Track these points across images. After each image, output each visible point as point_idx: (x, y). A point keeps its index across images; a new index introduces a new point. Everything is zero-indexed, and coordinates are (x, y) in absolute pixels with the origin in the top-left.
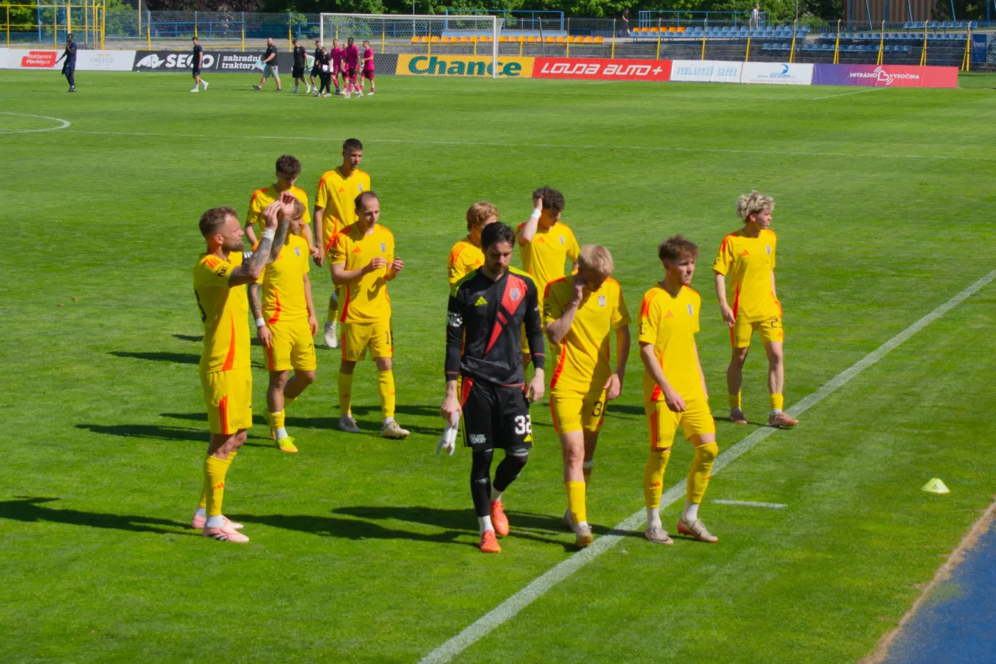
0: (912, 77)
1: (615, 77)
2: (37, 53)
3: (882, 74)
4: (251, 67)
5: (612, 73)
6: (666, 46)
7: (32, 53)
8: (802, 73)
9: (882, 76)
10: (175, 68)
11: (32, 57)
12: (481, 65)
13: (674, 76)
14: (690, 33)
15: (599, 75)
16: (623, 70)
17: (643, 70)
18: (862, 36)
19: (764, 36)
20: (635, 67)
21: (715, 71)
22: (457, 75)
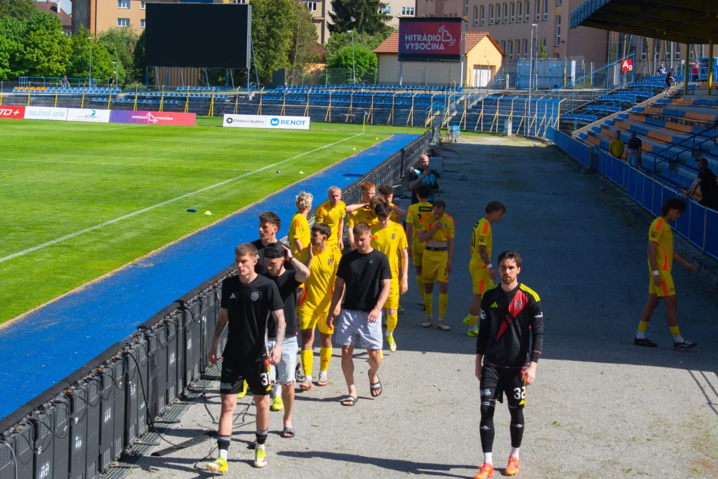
0: (169, 119)
3: (151, 117)
6: (34, 98)
8: (103, 115)
9: (151, 118)
13: (27, 116)
14: (49, 91)
17: (8, 112)
18: (152, 94)
19: (93, 93)
20: (2, 110)
21: (52, 114)
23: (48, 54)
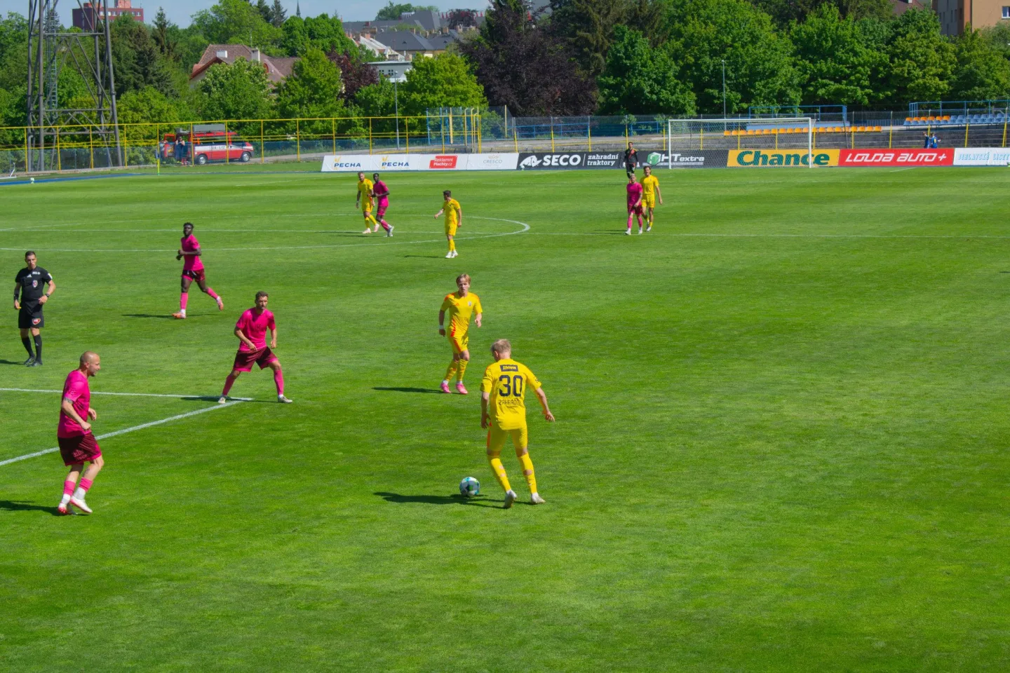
1: (907, 164)
2: (441, 157)
4: (610, 163)
5: (904, 160)
7: (437, 157)
10: (550, 167)
11: (438, 160)
12: (796, 157)
13: (956, 162)
14: (954, 121)
15: (894, 163)
16: (913, 158)
20: (923, 155)
22: (776, 165)
23: (922, 66)
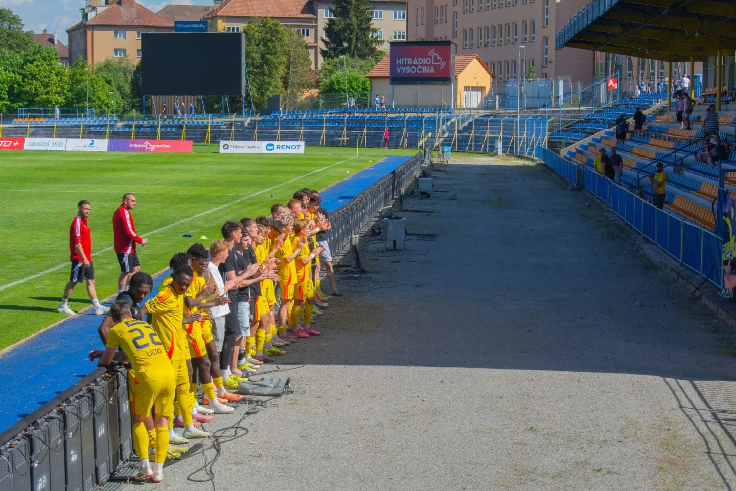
0: (166, 146)
6: (33, 130)
8: (102, 145)
9: (149, 146)
13: (26, 147)
14: (48, 122)
17: (7, 144)
18: (149, 123)
19: (91, 123)
20: (2, 142)
21: (51, 144)
23: (46, 86)
